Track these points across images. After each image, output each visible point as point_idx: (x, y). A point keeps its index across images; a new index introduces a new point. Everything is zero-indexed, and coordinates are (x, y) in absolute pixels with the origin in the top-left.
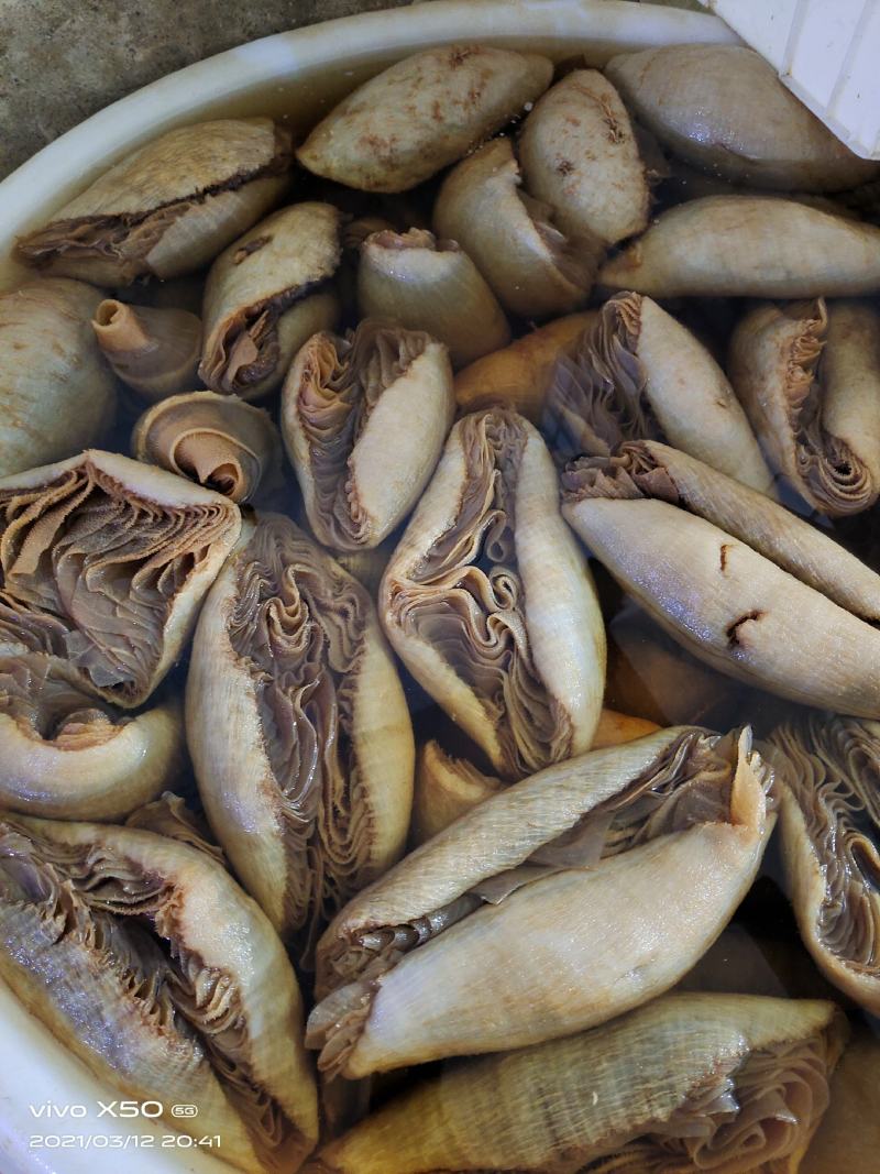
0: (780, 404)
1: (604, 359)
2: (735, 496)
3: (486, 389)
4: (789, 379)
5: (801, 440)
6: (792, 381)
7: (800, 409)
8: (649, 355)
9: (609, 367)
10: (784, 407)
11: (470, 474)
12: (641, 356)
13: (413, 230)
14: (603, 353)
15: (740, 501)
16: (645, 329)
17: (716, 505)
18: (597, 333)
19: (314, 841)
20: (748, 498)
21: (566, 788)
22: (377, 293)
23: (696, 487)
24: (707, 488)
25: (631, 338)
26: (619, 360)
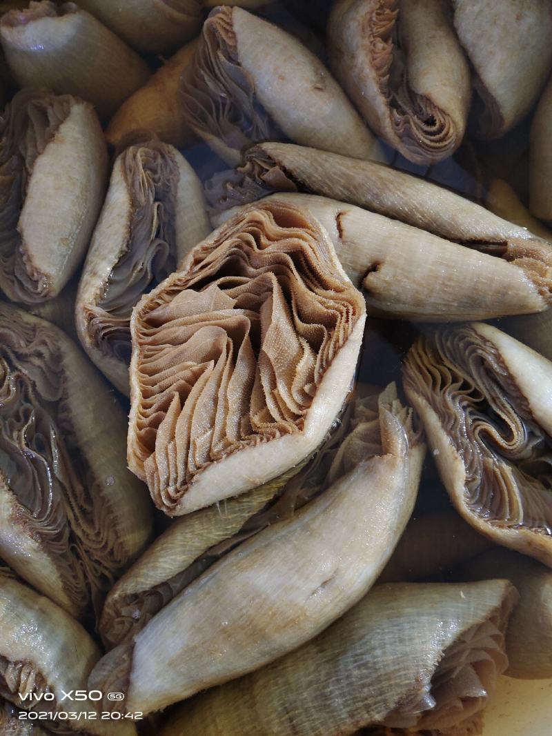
0: (370, 76)
1: (216, 76)
2: (343, 168)
3: (134, 126)
4: (373, 52)
5: (393, 105)
6: (375, 53)
7: (388, 76)
8: (250, 61)
9: (221, 82)
10: (374, 79)
11: (134, 202)
12: (243, 64)
14: (214, 71)
15: (348, 172)
17: (330, 180)
18: (204, 52)
19: (73, 538)
20: (354, 167)
23: (310, 170)
24: (320, 168)
25: (231, 50)
26: (227, 74)
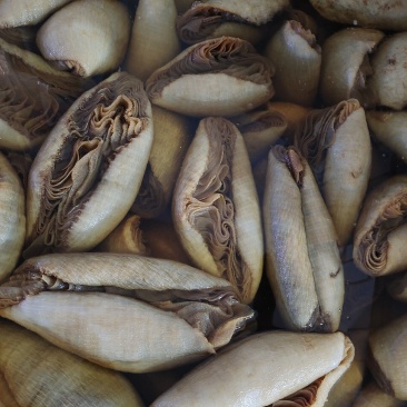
13: (309, 31)
16: (346, 123)
21: (169, 276)
22: (276, 44)
